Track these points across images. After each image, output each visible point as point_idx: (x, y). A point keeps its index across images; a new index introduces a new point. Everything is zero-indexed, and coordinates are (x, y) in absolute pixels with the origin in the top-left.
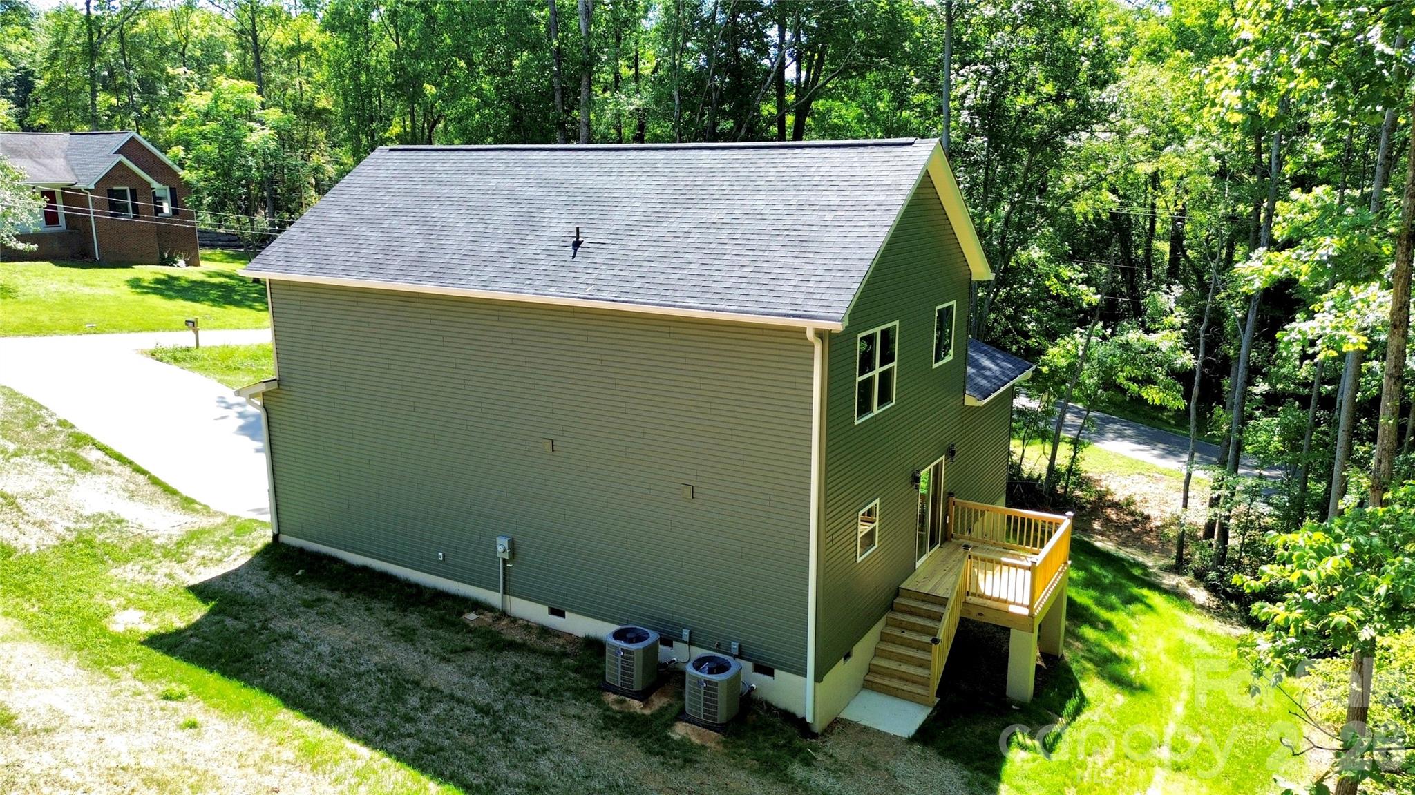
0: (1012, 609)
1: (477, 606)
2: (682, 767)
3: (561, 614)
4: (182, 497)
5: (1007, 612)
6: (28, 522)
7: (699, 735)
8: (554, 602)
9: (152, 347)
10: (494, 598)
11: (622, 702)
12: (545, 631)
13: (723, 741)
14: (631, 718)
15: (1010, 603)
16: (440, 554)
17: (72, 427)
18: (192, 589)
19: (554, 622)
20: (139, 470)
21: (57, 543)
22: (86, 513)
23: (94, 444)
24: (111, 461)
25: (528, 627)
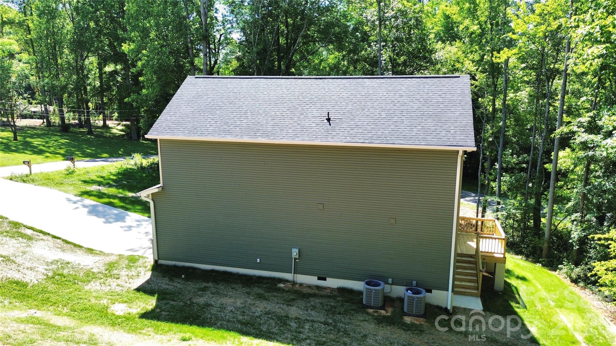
0: (496, 255)
1: (281, 280)
2: (421, 334)
3: (325, 279)
4: (85, 248)
5: (494, 257)
6: (24, 268)
7: (416, 320)
8: (320, 274)
9: (9, 175)
10: (288, 276)
11: (376, 312)
12: (318, 287)
13: (427, 321)
14: (384, 317)
15: (494, 253)
16: (258, 260)
17: (7, 218)
18: (138, 290)
19: (321, 283)
20: (54, 237)
21: (45, 277)
22: (50, 261)
23: (24, 226)
24: (39, 234)
25: (309, 287)
